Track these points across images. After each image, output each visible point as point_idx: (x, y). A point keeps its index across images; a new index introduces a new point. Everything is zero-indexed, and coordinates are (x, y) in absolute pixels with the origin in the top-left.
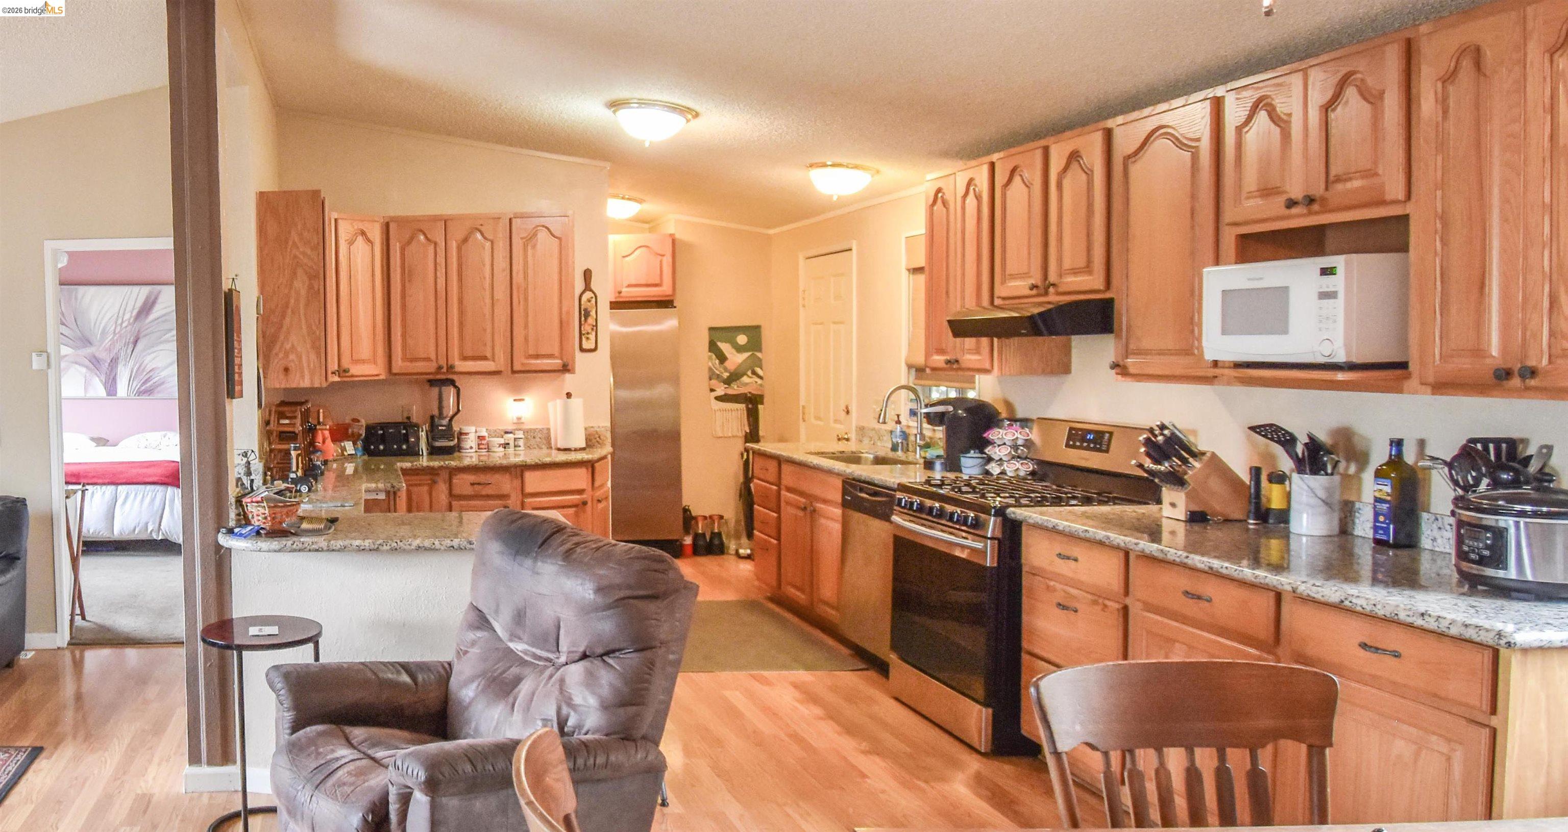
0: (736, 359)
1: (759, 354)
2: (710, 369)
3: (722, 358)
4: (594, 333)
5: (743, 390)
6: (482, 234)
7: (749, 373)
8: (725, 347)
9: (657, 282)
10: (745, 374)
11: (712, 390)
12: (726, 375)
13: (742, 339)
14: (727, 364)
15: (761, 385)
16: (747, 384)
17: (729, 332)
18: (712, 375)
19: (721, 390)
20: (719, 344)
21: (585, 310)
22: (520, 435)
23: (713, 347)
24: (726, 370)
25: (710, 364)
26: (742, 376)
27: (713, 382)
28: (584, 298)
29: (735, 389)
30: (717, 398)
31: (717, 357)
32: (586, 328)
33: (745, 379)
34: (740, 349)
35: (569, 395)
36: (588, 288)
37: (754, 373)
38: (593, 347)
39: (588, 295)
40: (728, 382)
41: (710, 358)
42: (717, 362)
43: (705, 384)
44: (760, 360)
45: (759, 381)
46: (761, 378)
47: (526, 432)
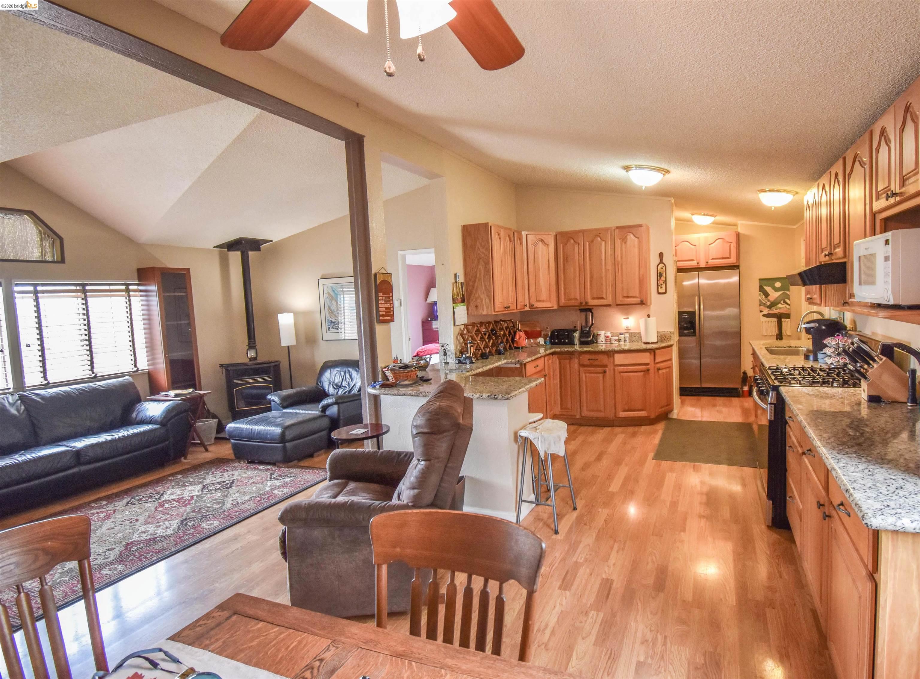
0: (774, 295)
1: (788, 292)
2: (760, 300)
3: (767, 295)
4: (664, 285)
5: (777, 311)
6: (600, 238)
7: (782, 302)
8: (768, 289)
9: (728, 256)
10: (780, 303)
11: (761, 311)
12: (768, 303)
13: (778, 285)
14: (769, 298)
15: (788, 309)
16: (780, 308)
17: (770, 281)
18: (761, 304)
19: (766, 311)
20: (765, 287)
21: (660, 273)
22: (627, 335)
23: (761, 289)
24: (769, 301)
25: (760, 298)
26: (778, 304)
27: (761, 307)
28: (660, 267)
29: (774, 311)
30: (763, 315)
31: (764, 294)
32: (661, 282)
33: (780, 305)
34: (776, 290)
35: (649, 316)
36: (661, 262)
37: (785, 302)
38: (664, 291)
39: (662, 265)
40: (770, 307)
41: (760, 295)
42: (764, 296)
43: (757, 308)
44: (788, 295)
45: (788, 306)
46: (789, 305)
47: (631, 334)
